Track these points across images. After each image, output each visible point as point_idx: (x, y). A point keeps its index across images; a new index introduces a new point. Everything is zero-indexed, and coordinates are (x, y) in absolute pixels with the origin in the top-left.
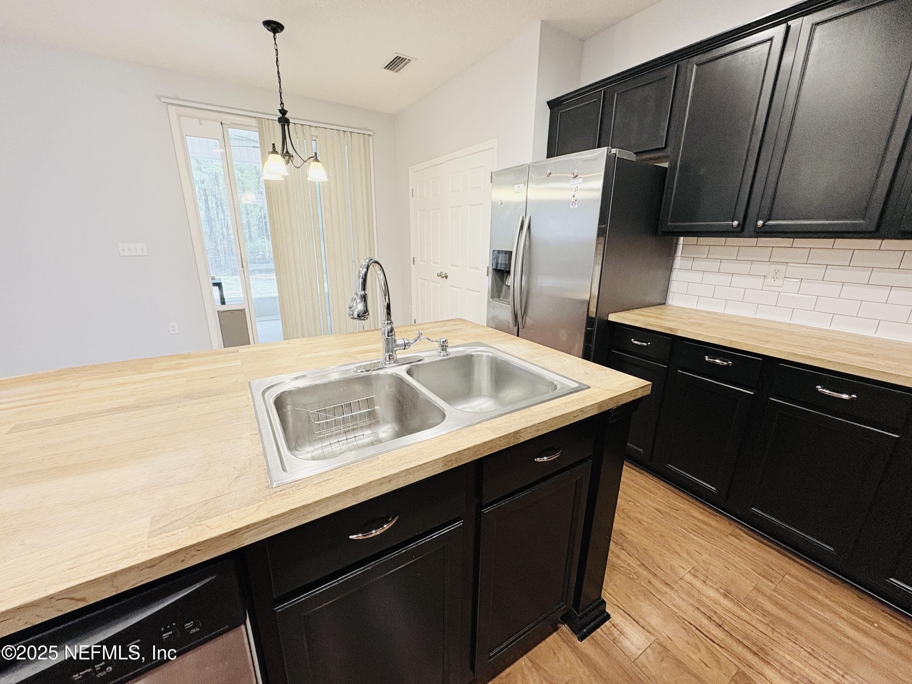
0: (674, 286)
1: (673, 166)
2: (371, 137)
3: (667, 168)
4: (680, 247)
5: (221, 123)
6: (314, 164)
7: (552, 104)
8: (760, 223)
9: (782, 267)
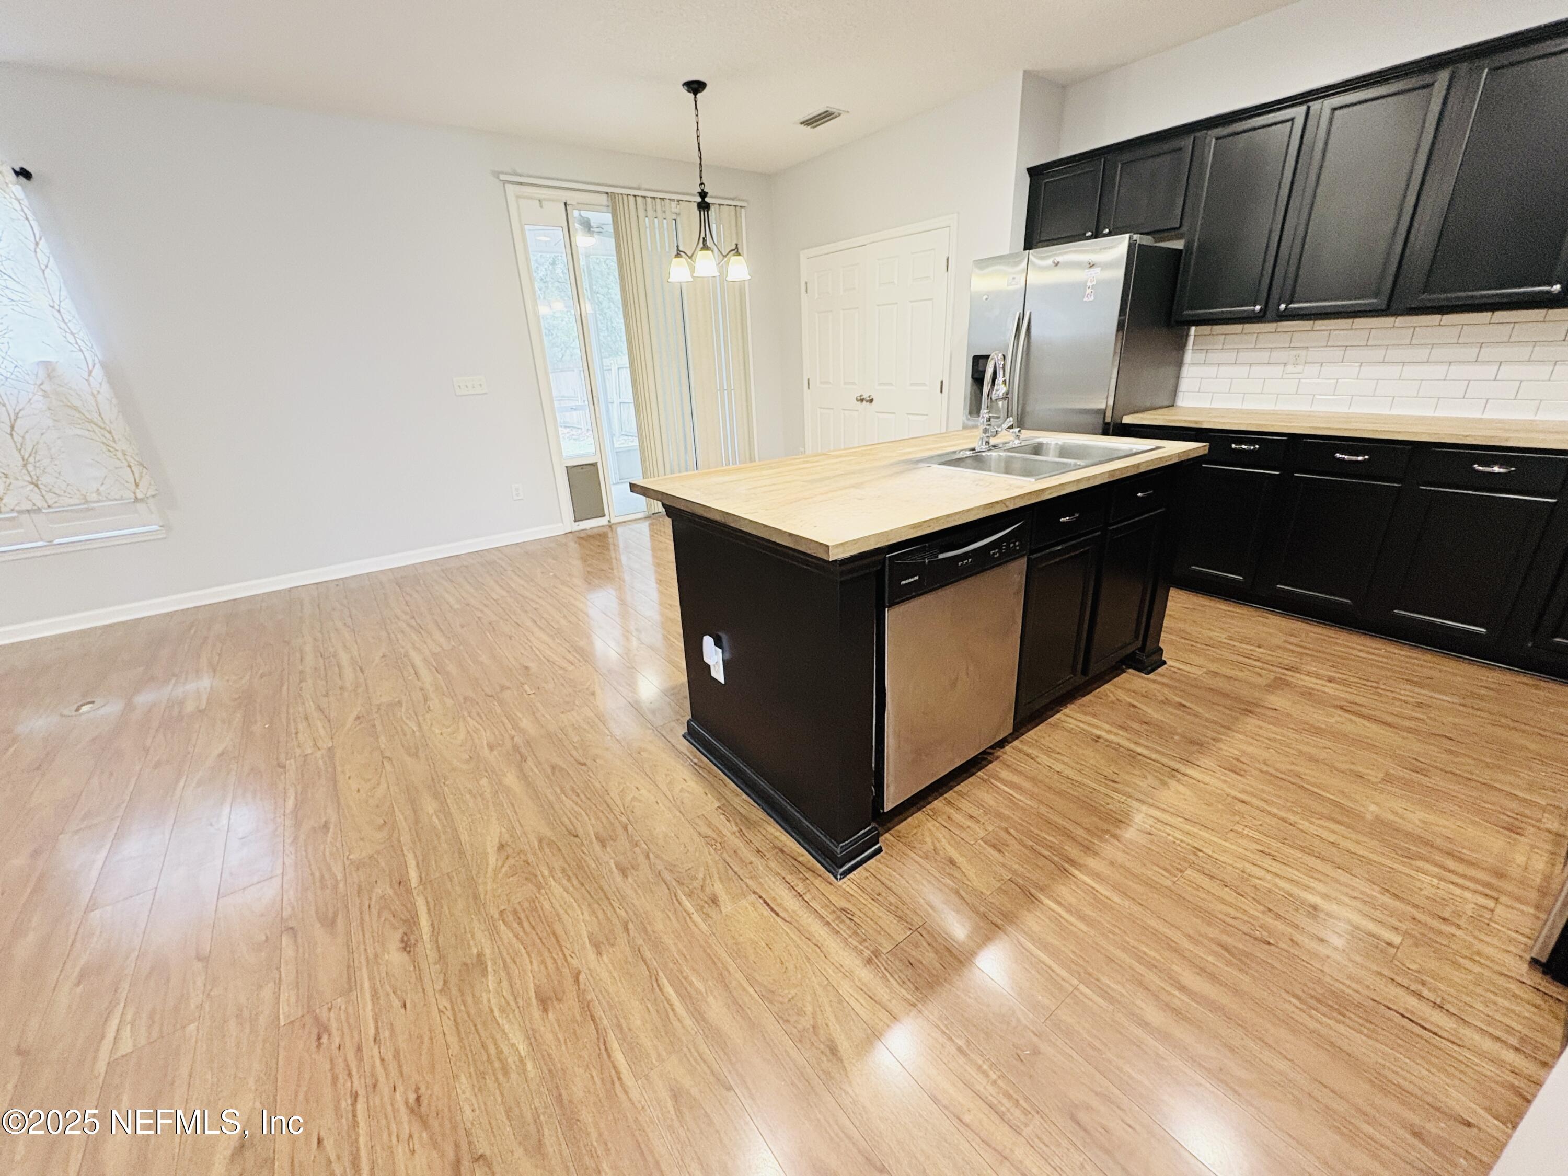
0: (1184, 385)
1: (1188, 246)
2: (743, 210)
3: (1180, 251)
4: (1191, 339)
5: (565, 204)
6: (734, 259)
7: (1034, 172)
8: (1283, 306)
9: (1303, 353)
